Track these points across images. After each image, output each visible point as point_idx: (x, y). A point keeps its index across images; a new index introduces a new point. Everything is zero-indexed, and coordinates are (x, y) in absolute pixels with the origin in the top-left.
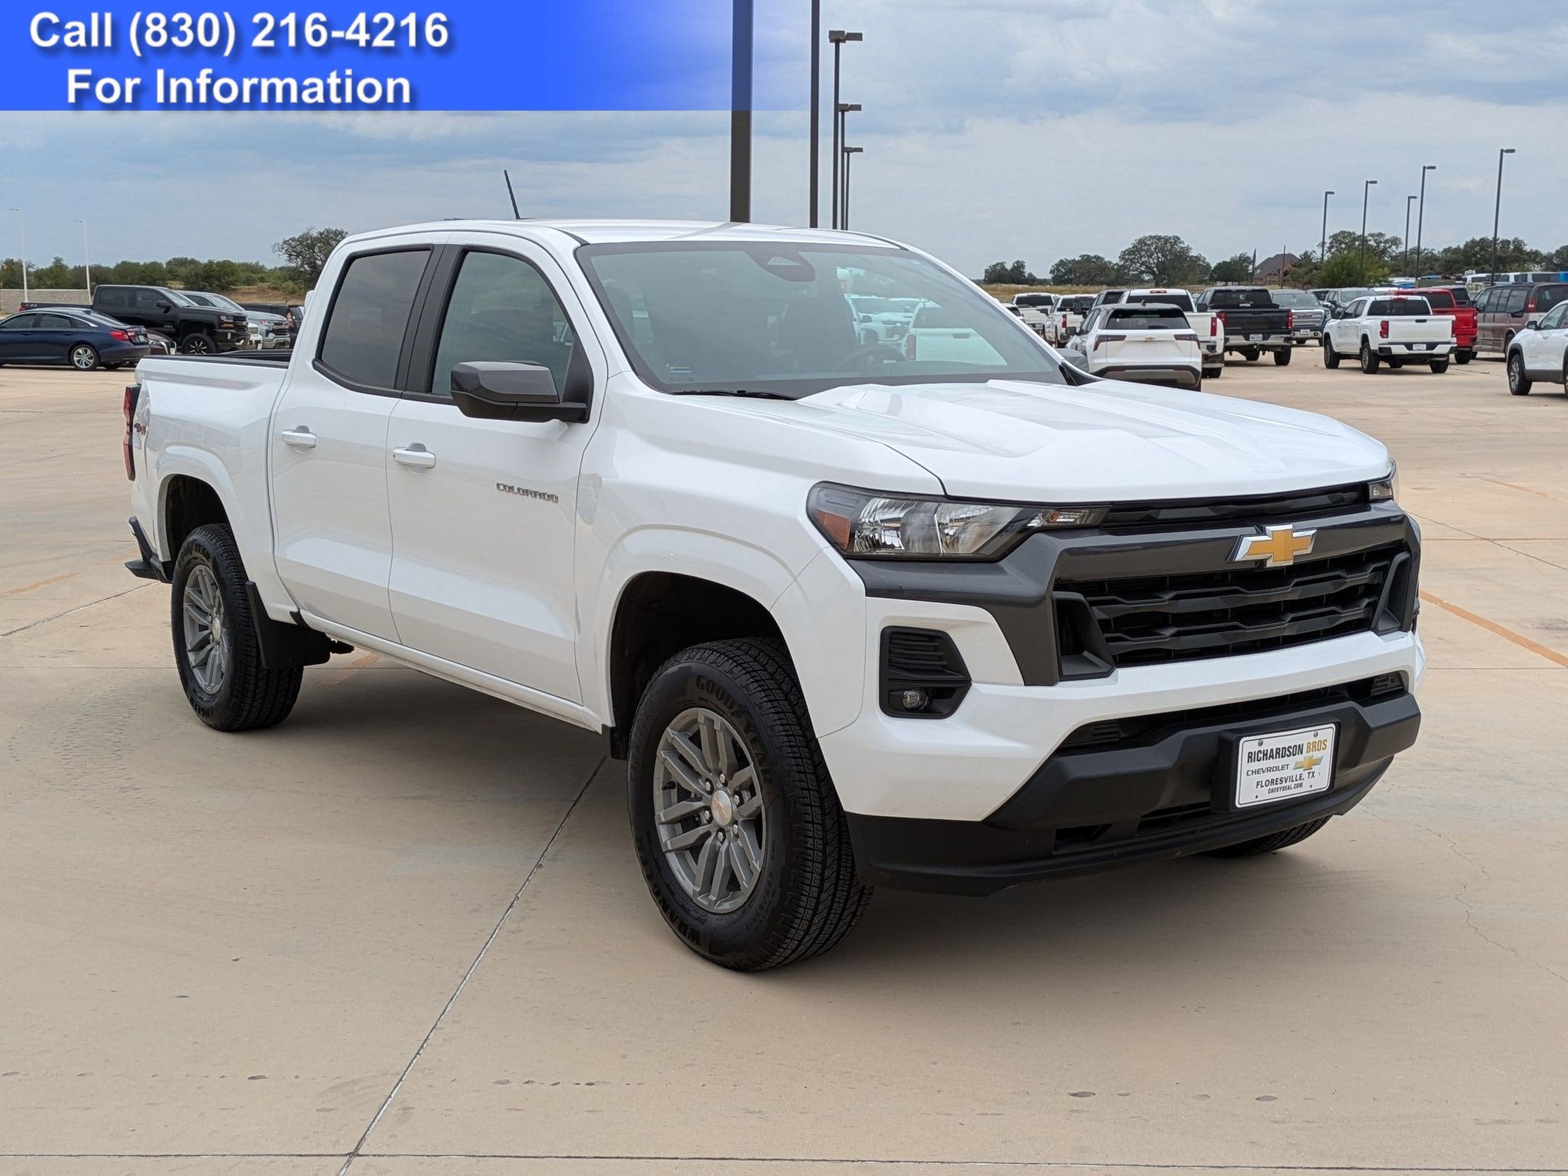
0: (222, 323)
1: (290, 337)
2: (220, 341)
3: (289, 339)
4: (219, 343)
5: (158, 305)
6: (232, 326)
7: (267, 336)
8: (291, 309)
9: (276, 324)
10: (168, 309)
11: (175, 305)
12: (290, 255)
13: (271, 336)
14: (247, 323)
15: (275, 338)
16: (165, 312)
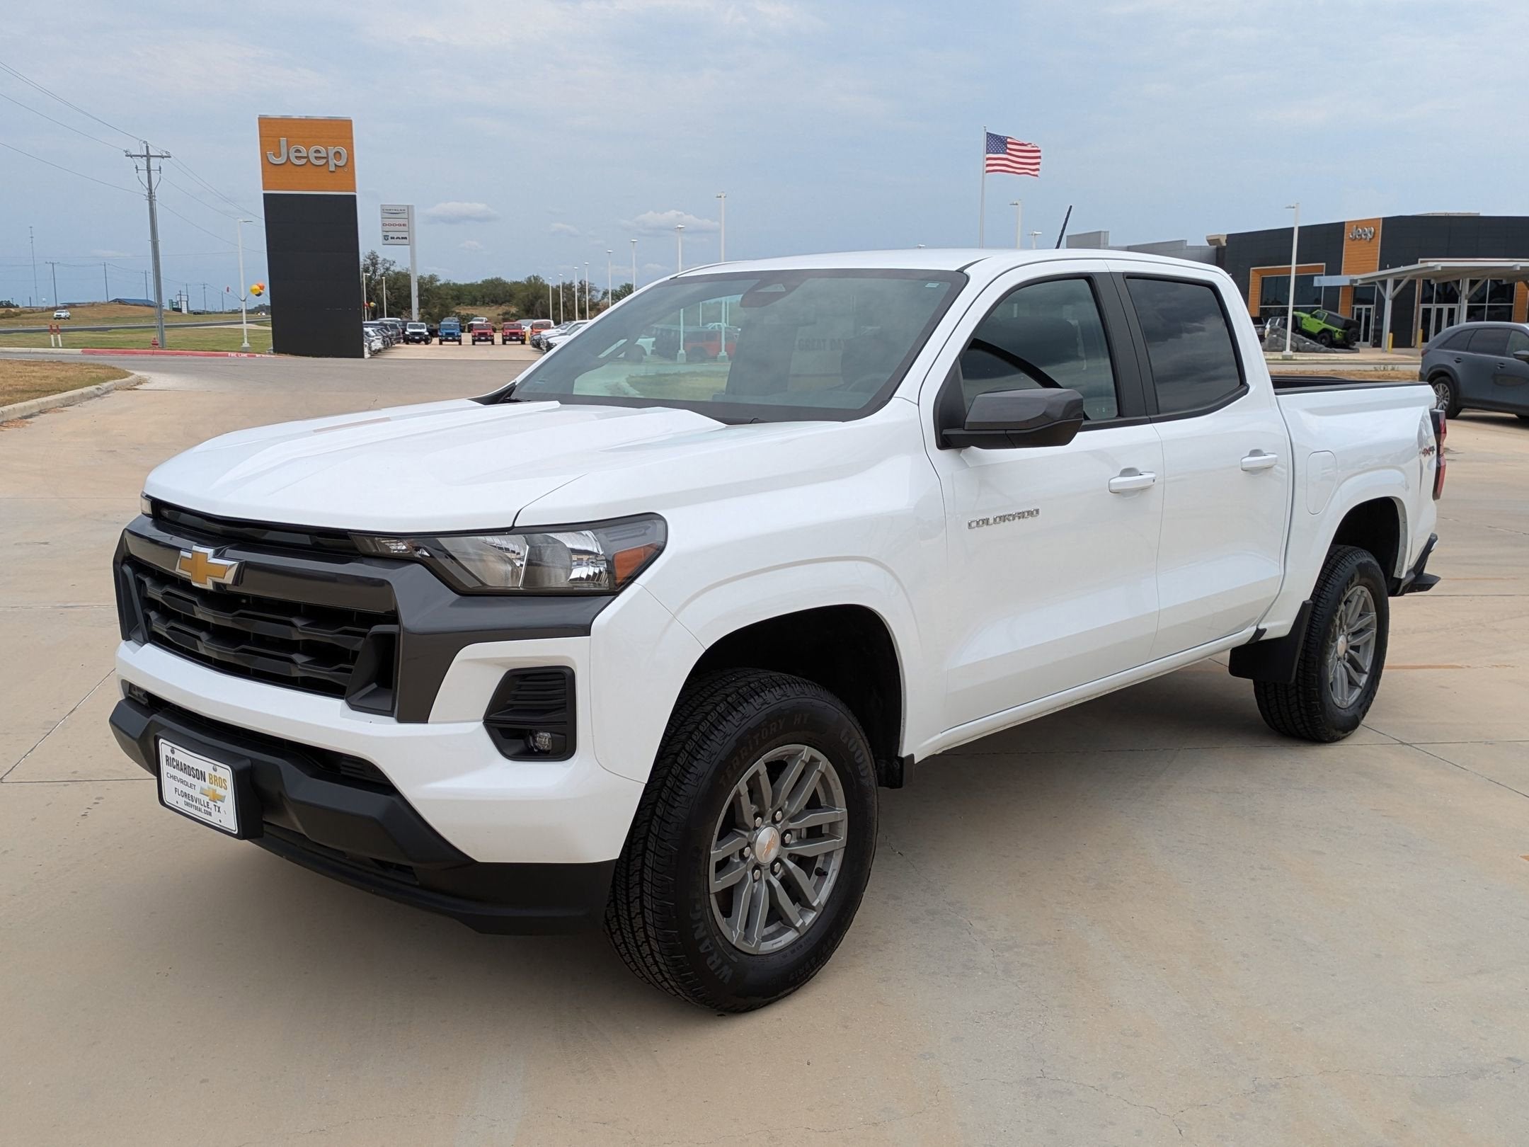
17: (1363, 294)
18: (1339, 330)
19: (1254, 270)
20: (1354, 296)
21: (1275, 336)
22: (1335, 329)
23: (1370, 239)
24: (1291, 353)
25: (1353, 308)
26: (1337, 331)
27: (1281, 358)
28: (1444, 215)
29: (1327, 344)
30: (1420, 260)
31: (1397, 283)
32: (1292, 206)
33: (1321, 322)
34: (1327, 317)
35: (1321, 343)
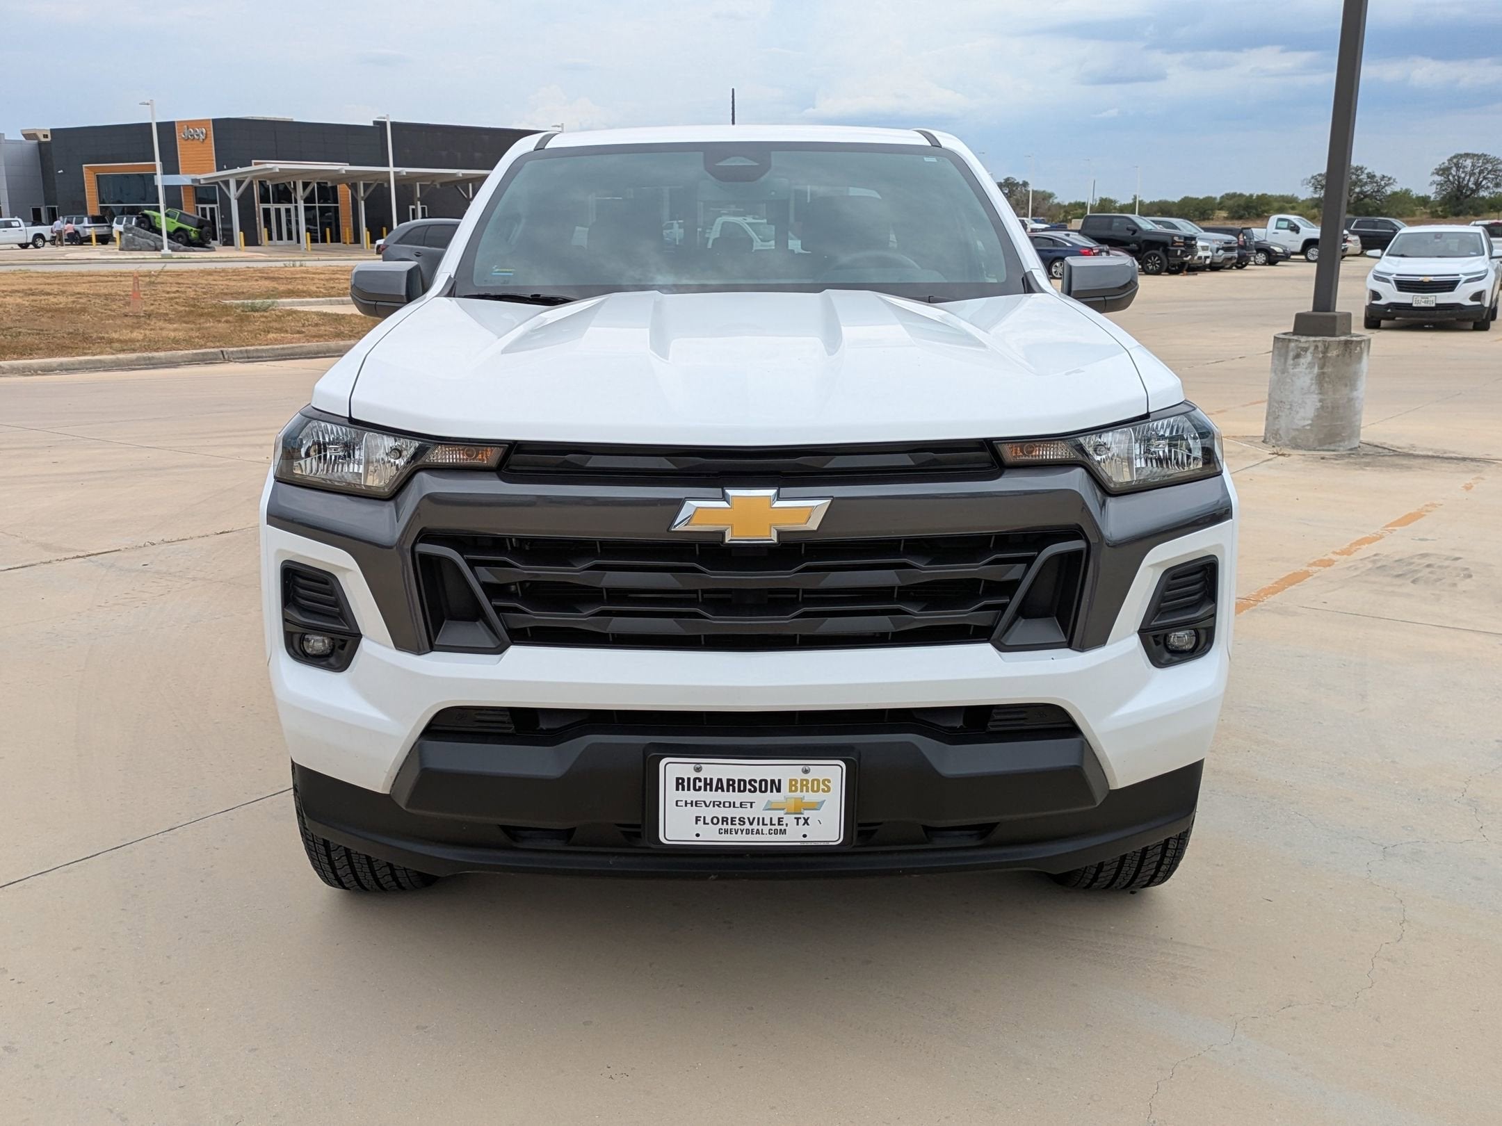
0: (1174, 242)
1: (1238, 253)
2: (1171, 257)
3: (1236, 255)
4: (1170, 258)
5: (1128, 229)
6: (1182, 244)
7: (1217, 252)
8: (1244, 231)
9: (1225, 243)
10: (1134, 232)
11: (1140, 228)
12: (1316, 188)
13: (1221, 252)
14: (1196, 243)
15: (1224, 254)
16: (1133, 234)
17: (204, 194)
18: (194, 229)
19: (86, 167)
20: (196, 195)
21: (130, 235)
22: (189, 228)
23: (203, 140)
24: (170, 252)
25: (197, 207)
26: (192, 230)
27: (160, 257)
28: (262, 119)
29: (184, 243)
30: (253, 161)
31: (239, 183)
32: (146, 102)
33: (175, 221)
34: (180, 215)
35: (178, 242)
